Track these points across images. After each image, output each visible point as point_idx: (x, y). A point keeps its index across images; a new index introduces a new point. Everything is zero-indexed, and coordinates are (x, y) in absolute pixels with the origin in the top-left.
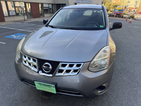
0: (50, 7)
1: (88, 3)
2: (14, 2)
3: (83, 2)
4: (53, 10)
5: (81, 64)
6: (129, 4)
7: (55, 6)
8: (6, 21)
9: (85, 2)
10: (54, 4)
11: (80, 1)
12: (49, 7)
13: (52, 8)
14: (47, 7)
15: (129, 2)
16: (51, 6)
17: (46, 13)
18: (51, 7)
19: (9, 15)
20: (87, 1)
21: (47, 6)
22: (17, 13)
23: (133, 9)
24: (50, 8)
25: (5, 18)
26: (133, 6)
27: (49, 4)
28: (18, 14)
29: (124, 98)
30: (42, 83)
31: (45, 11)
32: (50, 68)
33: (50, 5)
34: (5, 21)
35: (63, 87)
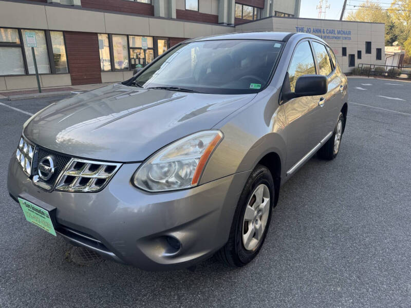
2: (128, 36)
5: (115, 167)
8: (103, 81)
19: (113, 69)
20: (332, 32)
22: (133, 62)
25: (103, 75)
28: (135, 65)
30: (30, 204)
34: (101, 83)
35: (78, 223)
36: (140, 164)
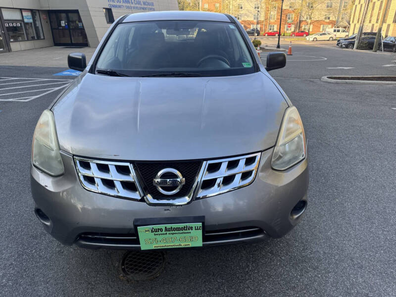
0: (26, 20)
1: (144, 9)
3: (129, 5)
4: (36, 28)
5: (255, 157)
6: (242, 12)
7: (43, 16)
9: (133, 5)
10: (38, 10)
11: (118, 4)
12: (23, 20)
13: (35, 24)
14: (16, 21)
15: (241, 8)
16: (28, 18)
17: (16, 40)
18: (31, 21)
20: (139, 3)
21: (16, 16)
23: (253, 24)
24: (27, 23)
26: (251, 19)
27: (21, 10)
29: (326, 225)
30: (163, 226)
31: (11, 34)
32: (179, 180)
33: (25, 14)
36: (273, 148)
